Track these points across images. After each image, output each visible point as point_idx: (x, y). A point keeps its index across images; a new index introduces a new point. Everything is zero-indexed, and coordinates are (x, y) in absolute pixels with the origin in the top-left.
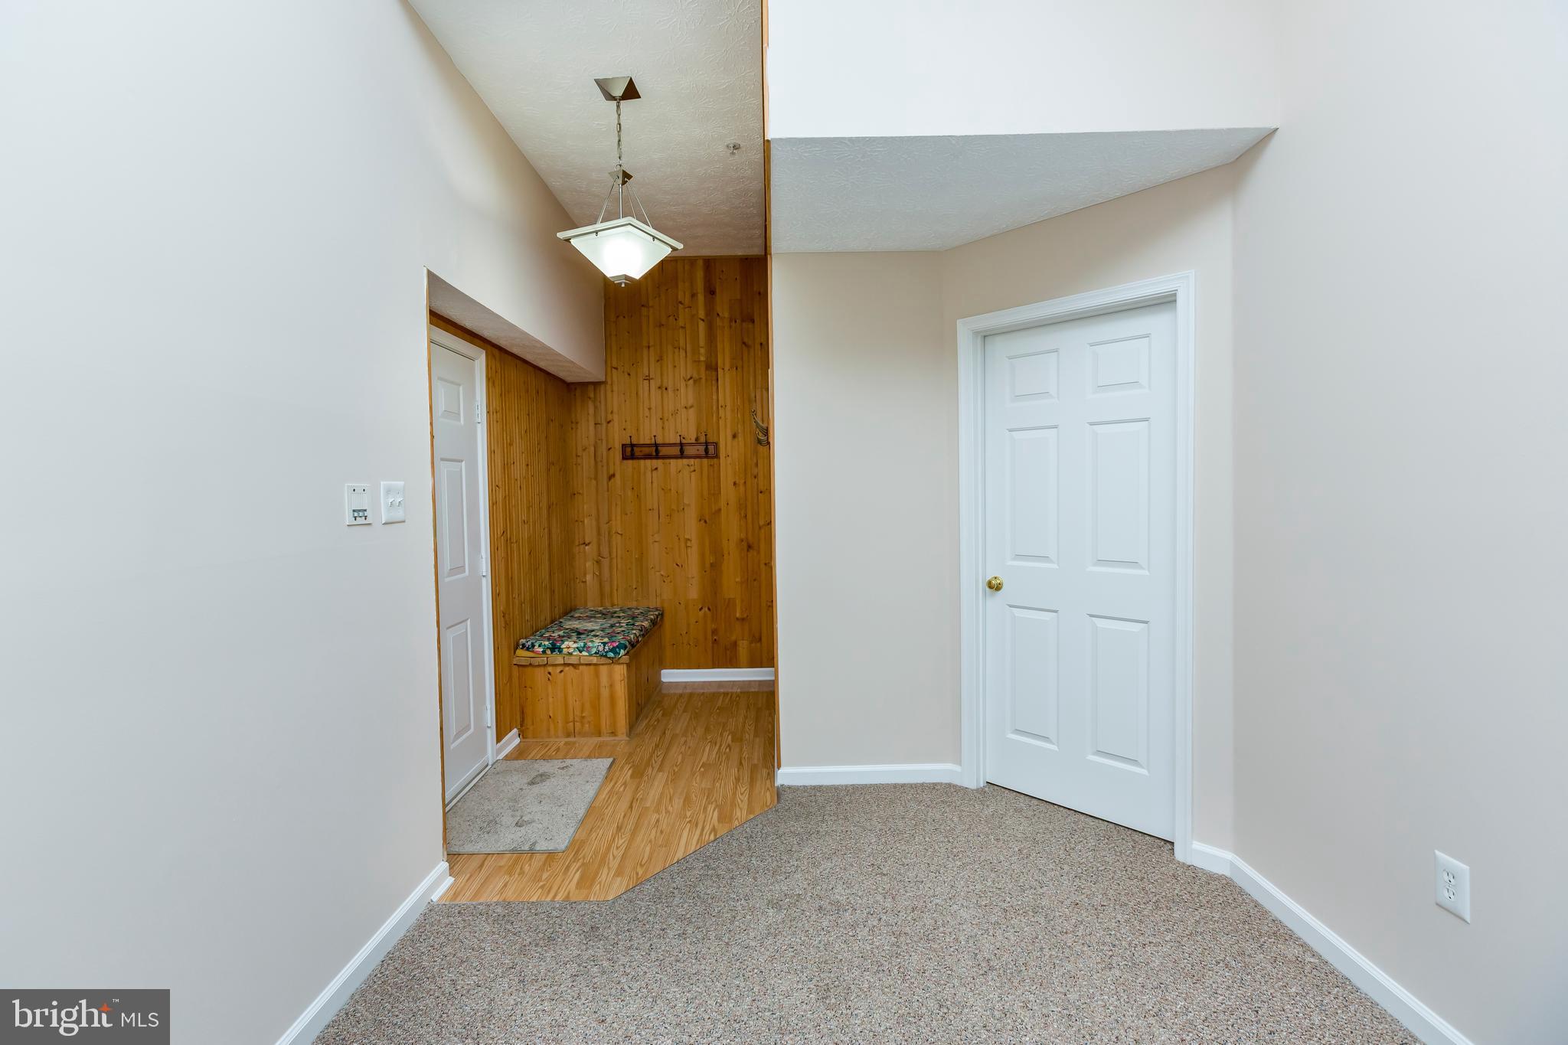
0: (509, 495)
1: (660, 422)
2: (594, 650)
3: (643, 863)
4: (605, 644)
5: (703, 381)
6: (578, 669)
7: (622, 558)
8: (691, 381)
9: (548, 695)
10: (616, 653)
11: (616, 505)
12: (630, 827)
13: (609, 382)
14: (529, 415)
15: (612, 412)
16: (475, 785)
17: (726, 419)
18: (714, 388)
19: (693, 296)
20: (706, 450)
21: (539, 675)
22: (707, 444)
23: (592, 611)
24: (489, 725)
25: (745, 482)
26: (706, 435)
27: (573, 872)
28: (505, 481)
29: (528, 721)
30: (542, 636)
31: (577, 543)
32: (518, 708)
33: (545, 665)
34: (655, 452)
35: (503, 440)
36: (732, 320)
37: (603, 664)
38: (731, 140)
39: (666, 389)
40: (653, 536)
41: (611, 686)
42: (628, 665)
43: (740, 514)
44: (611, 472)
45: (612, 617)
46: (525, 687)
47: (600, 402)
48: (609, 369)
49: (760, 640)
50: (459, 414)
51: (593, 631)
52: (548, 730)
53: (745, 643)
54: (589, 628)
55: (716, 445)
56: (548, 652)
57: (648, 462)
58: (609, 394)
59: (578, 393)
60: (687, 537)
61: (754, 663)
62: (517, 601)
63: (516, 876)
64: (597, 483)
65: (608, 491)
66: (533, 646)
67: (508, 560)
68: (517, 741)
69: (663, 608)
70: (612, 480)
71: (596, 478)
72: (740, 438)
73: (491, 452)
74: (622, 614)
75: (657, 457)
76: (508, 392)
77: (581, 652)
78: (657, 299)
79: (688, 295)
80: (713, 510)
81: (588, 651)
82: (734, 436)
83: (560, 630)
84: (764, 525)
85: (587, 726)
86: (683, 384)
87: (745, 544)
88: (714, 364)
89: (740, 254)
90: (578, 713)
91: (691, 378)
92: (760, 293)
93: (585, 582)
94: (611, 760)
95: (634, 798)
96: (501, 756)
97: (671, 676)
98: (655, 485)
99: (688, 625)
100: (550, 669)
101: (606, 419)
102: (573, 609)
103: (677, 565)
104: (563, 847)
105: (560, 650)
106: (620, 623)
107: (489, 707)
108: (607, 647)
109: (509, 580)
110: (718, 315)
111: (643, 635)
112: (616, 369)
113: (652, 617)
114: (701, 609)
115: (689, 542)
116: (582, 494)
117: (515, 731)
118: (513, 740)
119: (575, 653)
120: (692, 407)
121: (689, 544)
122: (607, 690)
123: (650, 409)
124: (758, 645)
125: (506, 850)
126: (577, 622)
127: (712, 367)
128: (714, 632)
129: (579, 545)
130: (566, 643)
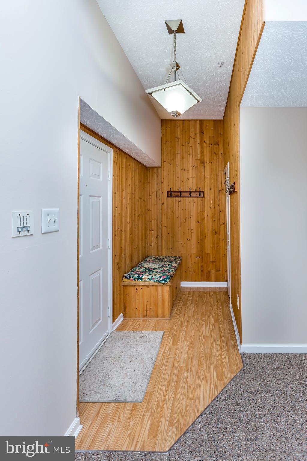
0: (122, 212)
1: (182, 183)
2: (156, 280)
3: (183, 414)
4: (160, 277)
5: (199, 167)
6: (149, 287)
7: (166, 236)
8: (194, 167)
9: (136, 299)
10: (165, 281)
11: (164, 215)
12: (174, 382)
13: (163, 167)
14: (131, 178)
15: (163, 179)
16: (101, 348)
17: (207, 182)
18: (203, 170)
19: (195, 134)
20: (200, 194)
21: (132, 290)
22: (200, 192)
23: (154, 258)
24: (109, 316)
25: (214, 207)
26: (200, 188)
27: (146, 422)
28: (120, 206)
29: (127, 310)
30: (134, 271)
31: (149, 230)
32: (123, 304)
33: (135, 286)
34: (180, 194)
35: (120, 188)
36: (210, 144)
37: (159, 286)
38: (220, 60)
39: (185, 170)
40: (178, 228)
41: (163, 295)
42: (170, 286)
43: (212, 220)
44: (163, 202)
45: (162, 261)
46: (126, 295)
47: (159, 175)
48: (163, 162)
49: (220, 270)
50: (100, 176)
51: (155, 269)
52: (136, 314)
53: (214, 271)
54: (153, 267)
55: (203, 192)
56: (136, 280)
57: (177, 198)
58: (163, 172)
59: (151, 170)
60: (191, 228)
61: (218, 279)
62: (123, 257)
63: (116, 423)
64: (157, 206)
65: (161, 209)
66: (130, 277)
67: (120, 240)
68: (122, 318)
69: (182, 257)
70: (163, 205)
71: (157, 204)
72: (213, 190)
73: (114, 193)
74: (166, 260)
75: (181, 196)
76: (123, 168)
77: (150, 280)
78: (182, 135)
79: (193, 134)
80: (202, 218)
81: (153, 280)
82: (210, 189)
83: (141, 268)
84: (222, 224)
85: (152, 312)
86: (191, 168)
87: (214, 232)
88: (203, 161)
89: (214, 119)
90: (148, 307)
91: (194, 166)
92: (221, 134)
93: (151, 246)
94: (163, 332)
95: (174, 360)
96: (114, 329)
97: (184, 284)
98: (179, 207)
99: (192, 264)
100: (137, 287)
101: (161, 181)
102: (147, 257)
103: (188, 239)
104: (140, 399)
105: (141, 279)
106: (166, 265)
107: (109, 307)
108: (161, 279)
109: (121, 248)
110: (205, 142)
111: (175, 271)
112: (166, 162)
113: (178, 262)
114: (197, 257)
115: (192, 230)
116: (152, 211)
117: (121, 314)
118: (120, 319)
119: (147, 281)
120: (194, 177)
121: (192, 231)
122: (161, 297)
123: (178, 178)
124: (219, 272)
125: (112, 401)
126: (148, 264)
127: (202, 162)
128: (202, 267)
129: (149, 231)
130: (144, 276)
